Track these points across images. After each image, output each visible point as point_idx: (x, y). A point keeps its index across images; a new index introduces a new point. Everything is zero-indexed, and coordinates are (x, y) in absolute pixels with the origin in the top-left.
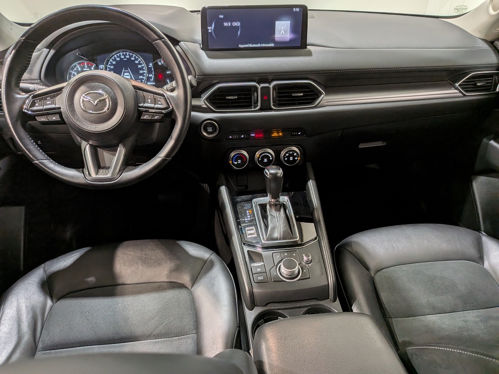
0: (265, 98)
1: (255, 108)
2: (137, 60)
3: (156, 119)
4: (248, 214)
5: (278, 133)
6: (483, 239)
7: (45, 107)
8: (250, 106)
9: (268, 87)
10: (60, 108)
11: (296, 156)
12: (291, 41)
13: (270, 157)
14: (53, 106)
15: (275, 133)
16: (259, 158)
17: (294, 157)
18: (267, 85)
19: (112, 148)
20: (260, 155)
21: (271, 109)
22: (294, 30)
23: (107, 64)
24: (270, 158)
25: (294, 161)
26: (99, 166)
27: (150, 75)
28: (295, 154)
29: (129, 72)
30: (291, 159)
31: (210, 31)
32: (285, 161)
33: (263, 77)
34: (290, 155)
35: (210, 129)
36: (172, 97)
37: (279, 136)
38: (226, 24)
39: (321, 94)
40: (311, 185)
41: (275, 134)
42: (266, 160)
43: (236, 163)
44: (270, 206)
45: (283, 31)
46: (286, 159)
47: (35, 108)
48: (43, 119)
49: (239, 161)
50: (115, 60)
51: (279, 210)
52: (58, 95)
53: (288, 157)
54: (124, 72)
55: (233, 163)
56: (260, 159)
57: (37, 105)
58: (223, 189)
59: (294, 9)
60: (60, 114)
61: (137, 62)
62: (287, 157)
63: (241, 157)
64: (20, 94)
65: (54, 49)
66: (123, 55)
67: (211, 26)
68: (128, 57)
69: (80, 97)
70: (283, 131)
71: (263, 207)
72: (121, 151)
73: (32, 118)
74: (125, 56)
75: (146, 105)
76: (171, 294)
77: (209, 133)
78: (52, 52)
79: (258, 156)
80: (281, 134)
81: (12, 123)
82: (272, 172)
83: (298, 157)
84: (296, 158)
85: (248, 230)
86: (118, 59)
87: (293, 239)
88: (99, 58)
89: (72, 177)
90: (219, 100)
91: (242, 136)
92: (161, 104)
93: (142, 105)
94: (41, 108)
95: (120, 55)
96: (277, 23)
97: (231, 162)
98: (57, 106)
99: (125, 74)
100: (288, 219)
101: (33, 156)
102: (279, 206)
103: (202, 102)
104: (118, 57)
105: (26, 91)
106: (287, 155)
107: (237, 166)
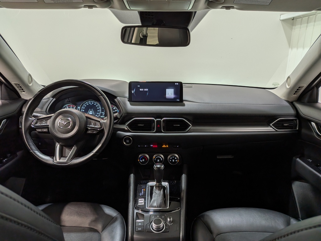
0: (159, 126)
1: (153, 131)
2: (97, 105)
3: (94, 133)
4: (143, 191)
5: (166, 145)
6: (291, 220)
7: (42, 125)
8: (151, 130)
9: (160, 121)
10: (48, 125)
12: (175, 98)
13: (161, 159)
14: (46, 124)
16: (155, 159)
17: (175, 160)
18: (160, 119)
19: (70, 147)
20: (155, 157)
21: (162, 132)
22: (175, 93)
23: (82, 106)
25: (175, 162)
26: (62, 155)
27: (103, 113)
28: (176, 158)
29: (92, 111)
31: (133, 93)
32: (170, 162)
33: (158, 115)
34: (173, 159)
35: (128, 141)
36: (104, 122)
38: (141, 90)
39: (190, 126)
40: (184, 177)
41: (164, 146)
43: (141, 161)
44: (156, 187)
45: (170, 94)
47: (37, 125)
48: (40, 130)
49: (143, 160)
50: (86, 105)
51: (160, 190)
52: (49, 119)
53: (172, 160)
54: (90, 111)
55: (140, 160)
57: (38, 123)
58: (132, 176)
59: (176, 84)
60: (48, 128)
61: (97, 106)
63: (145, 158)
64: (31, 118)
65: (55, 98)
66: (90, 102)
67: (134, 90)
68: (93, 103)
69: (59, 121)
71: (152, 187)
72: (74, 149)
73: (34, 129)
74: (91, 103)
75: (90, 126)
76: (88, 235)
77: (126, 143)
78: (54, 99)
80: (167, 146)
81: (25, 131)
82: (158, 166)
83: (177, 160)
85: (140, 200)
86: (88, 104)
87: (165, 208)
88: (78, 103)
89: (47, 160)
90: (134, 126)
91: (146, 146)
92: (98, 126)
93: (88, 126)
94: (40, 125)
95: (89, 102)
96: (167, 90)
98: (47, 124)
99: (90, 112)
100: (164, 195)
101: (31, 148)
102: (161, 187)
103: (125, 127)
104: (88, 103)
105: (35, 116)
106: (171, 158)
107: (142, 162)
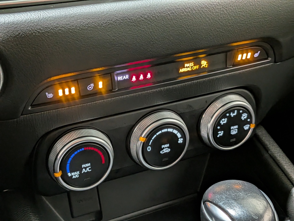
5: (197, 62)
11: (245, 122)
13: (179, 135)
15: (188, 62)
16: (145, 146)
17: (241, 124)
20: (147, 137)
24: (178, 139)
28: (244, 116)
30: (234, 130)
34: (232, 121)
37: (201, 70)
41: (188, 67)
42: (166, 149)
43: (75, 175)
46: (221, 134)
53: (226, 128)
56: (149, 149)
62: (223, 128)
70: (209, 55)
79: (142, 140)
80: (204, 63)
84: (246, 127)
97: (58, 174)
106: (224, 121)
107: (82, 181)
